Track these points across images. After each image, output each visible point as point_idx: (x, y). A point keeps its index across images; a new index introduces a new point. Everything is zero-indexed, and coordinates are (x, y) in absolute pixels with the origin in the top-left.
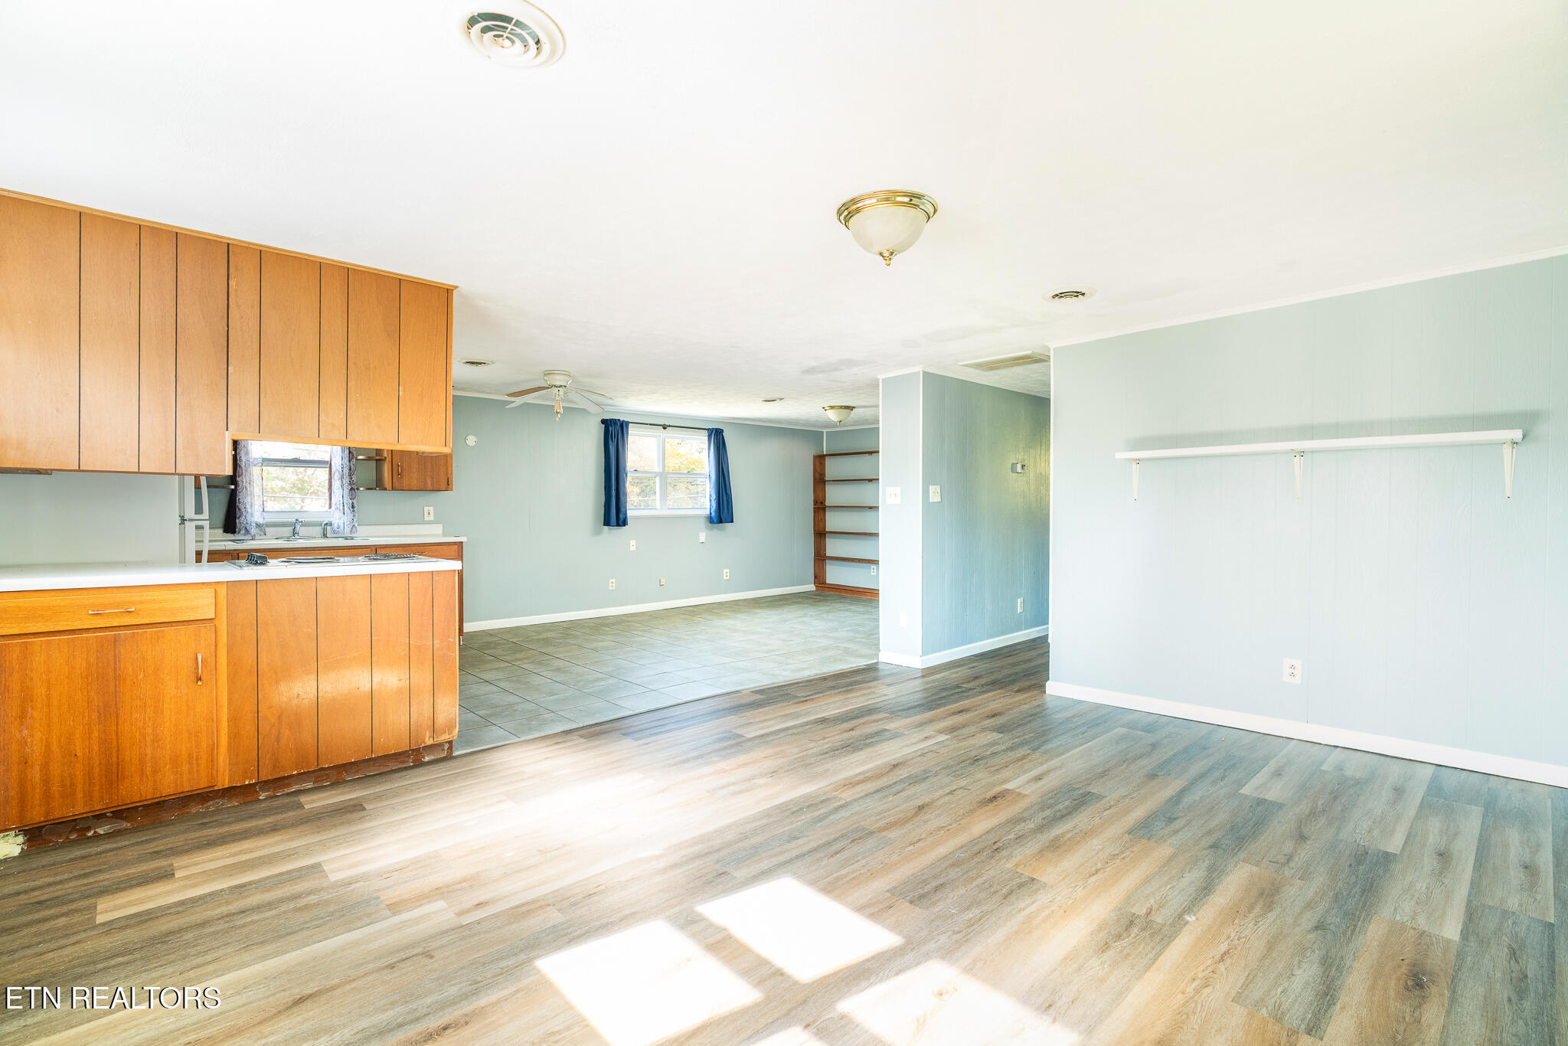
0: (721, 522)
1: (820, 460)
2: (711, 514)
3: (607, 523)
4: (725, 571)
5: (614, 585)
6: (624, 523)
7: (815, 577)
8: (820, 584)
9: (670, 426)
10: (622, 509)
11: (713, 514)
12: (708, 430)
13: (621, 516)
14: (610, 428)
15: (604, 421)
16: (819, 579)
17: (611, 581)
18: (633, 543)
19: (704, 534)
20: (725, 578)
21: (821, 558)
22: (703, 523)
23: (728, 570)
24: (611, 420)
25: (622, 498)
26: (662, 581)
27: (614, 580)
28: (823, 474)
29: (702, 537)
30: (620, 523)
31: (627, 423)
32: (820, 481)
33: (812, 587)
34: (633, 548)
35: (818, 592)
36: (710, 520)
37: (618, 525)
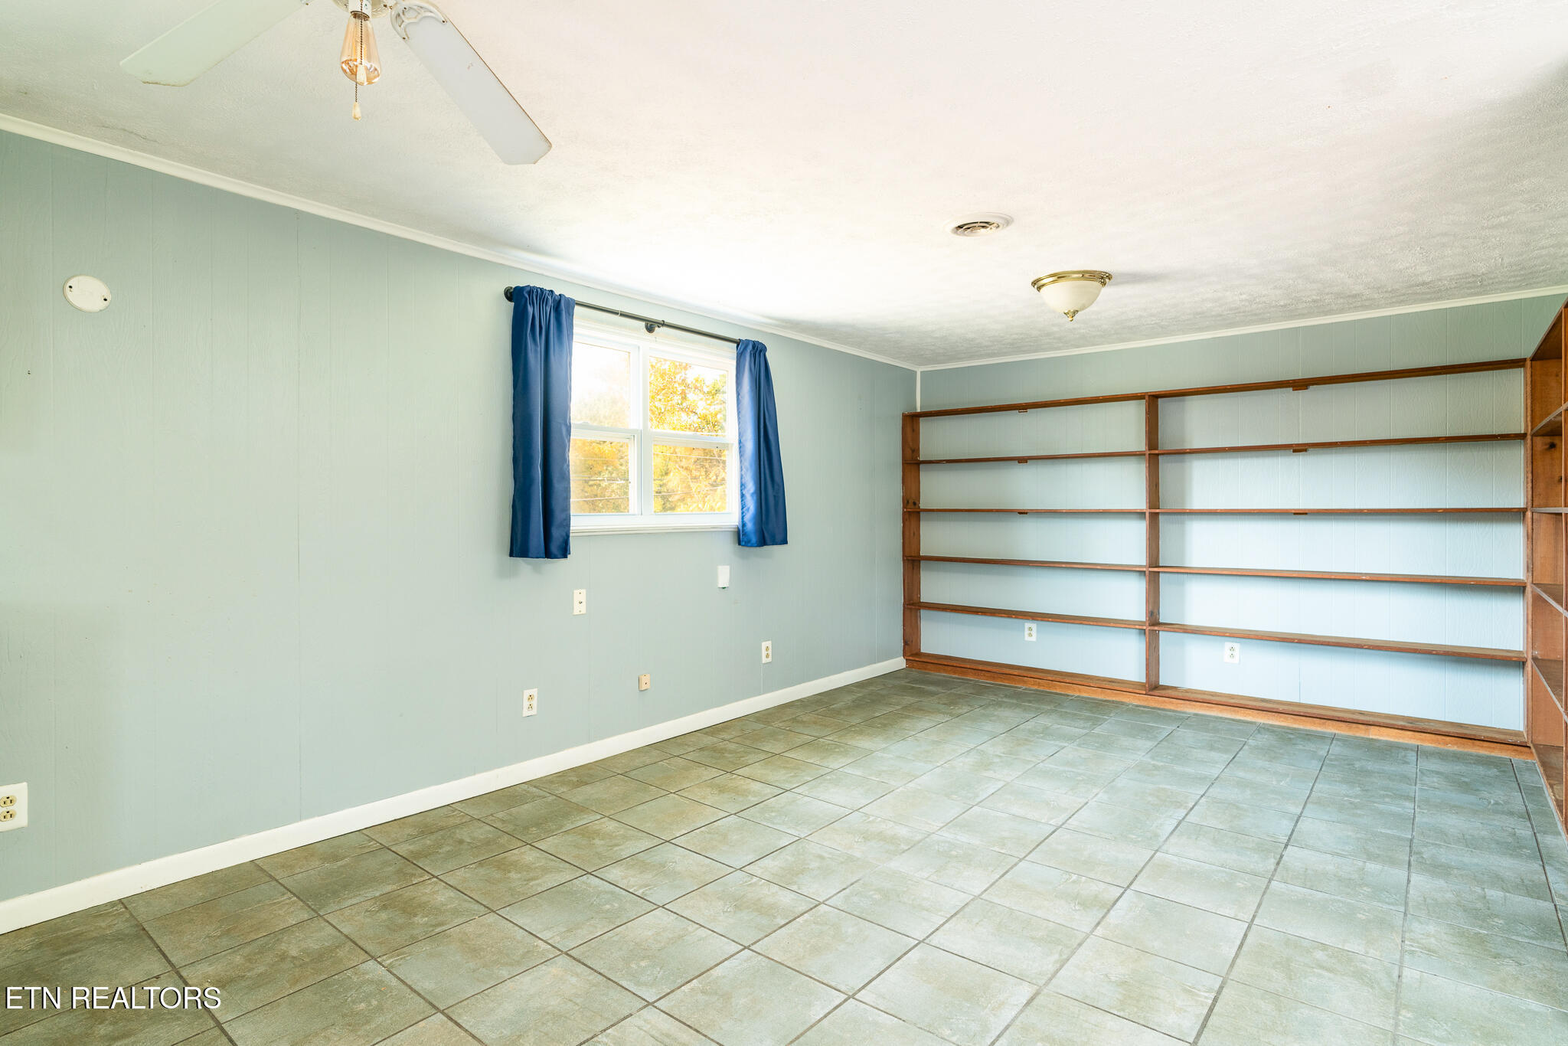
0: (763, 542)
1: (911, 421)
2: (744, 525)
3: (519, 547)
4: (764, 645)
5: (534, 703)
6: (564, 552)
7: (906, 643)
8: (912, 655)
9: (663, 324)
10: (558, 516)
11: (750, 526)
12: (738, 343)
13: (556, 533)
14: (530, 309)
15: (513, 294)
16: (911, 647)
17: (527, 693)
18: (580, 595)
19: (728, 567)
20: (764, 660)
21: (913, 606)
22: (728, 545)
23: (769, 643)
24: (531, 290)
25: (557, 486)
26: (644, 679)
27: (534, 692)
28: (916, 450)
29: (724, 576)
30: (554, 548)
31: (571, 304)
32: (912, 463)
33: (899, 663)
34: (579, 609)
35: (915, 673)
36: (741, 538)
37: (548, 554)
